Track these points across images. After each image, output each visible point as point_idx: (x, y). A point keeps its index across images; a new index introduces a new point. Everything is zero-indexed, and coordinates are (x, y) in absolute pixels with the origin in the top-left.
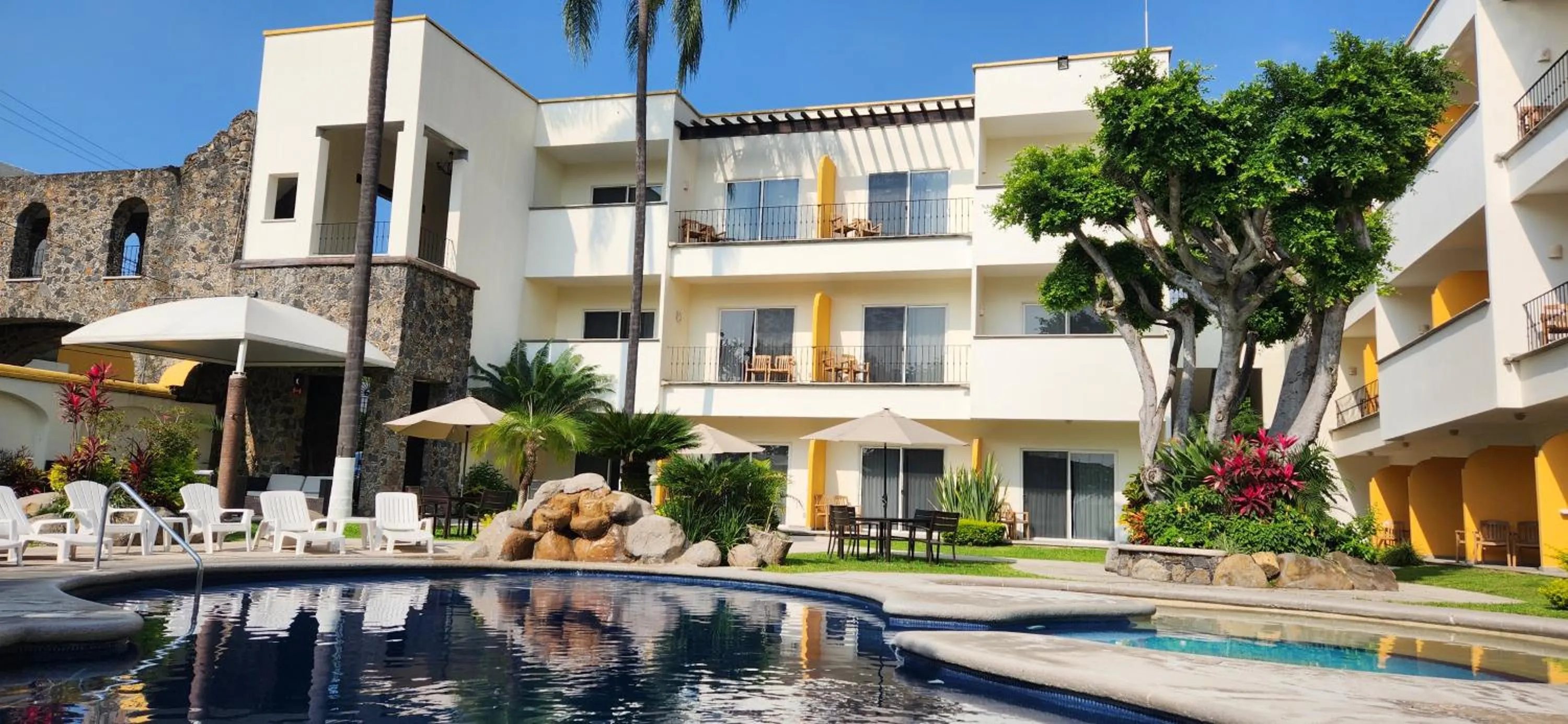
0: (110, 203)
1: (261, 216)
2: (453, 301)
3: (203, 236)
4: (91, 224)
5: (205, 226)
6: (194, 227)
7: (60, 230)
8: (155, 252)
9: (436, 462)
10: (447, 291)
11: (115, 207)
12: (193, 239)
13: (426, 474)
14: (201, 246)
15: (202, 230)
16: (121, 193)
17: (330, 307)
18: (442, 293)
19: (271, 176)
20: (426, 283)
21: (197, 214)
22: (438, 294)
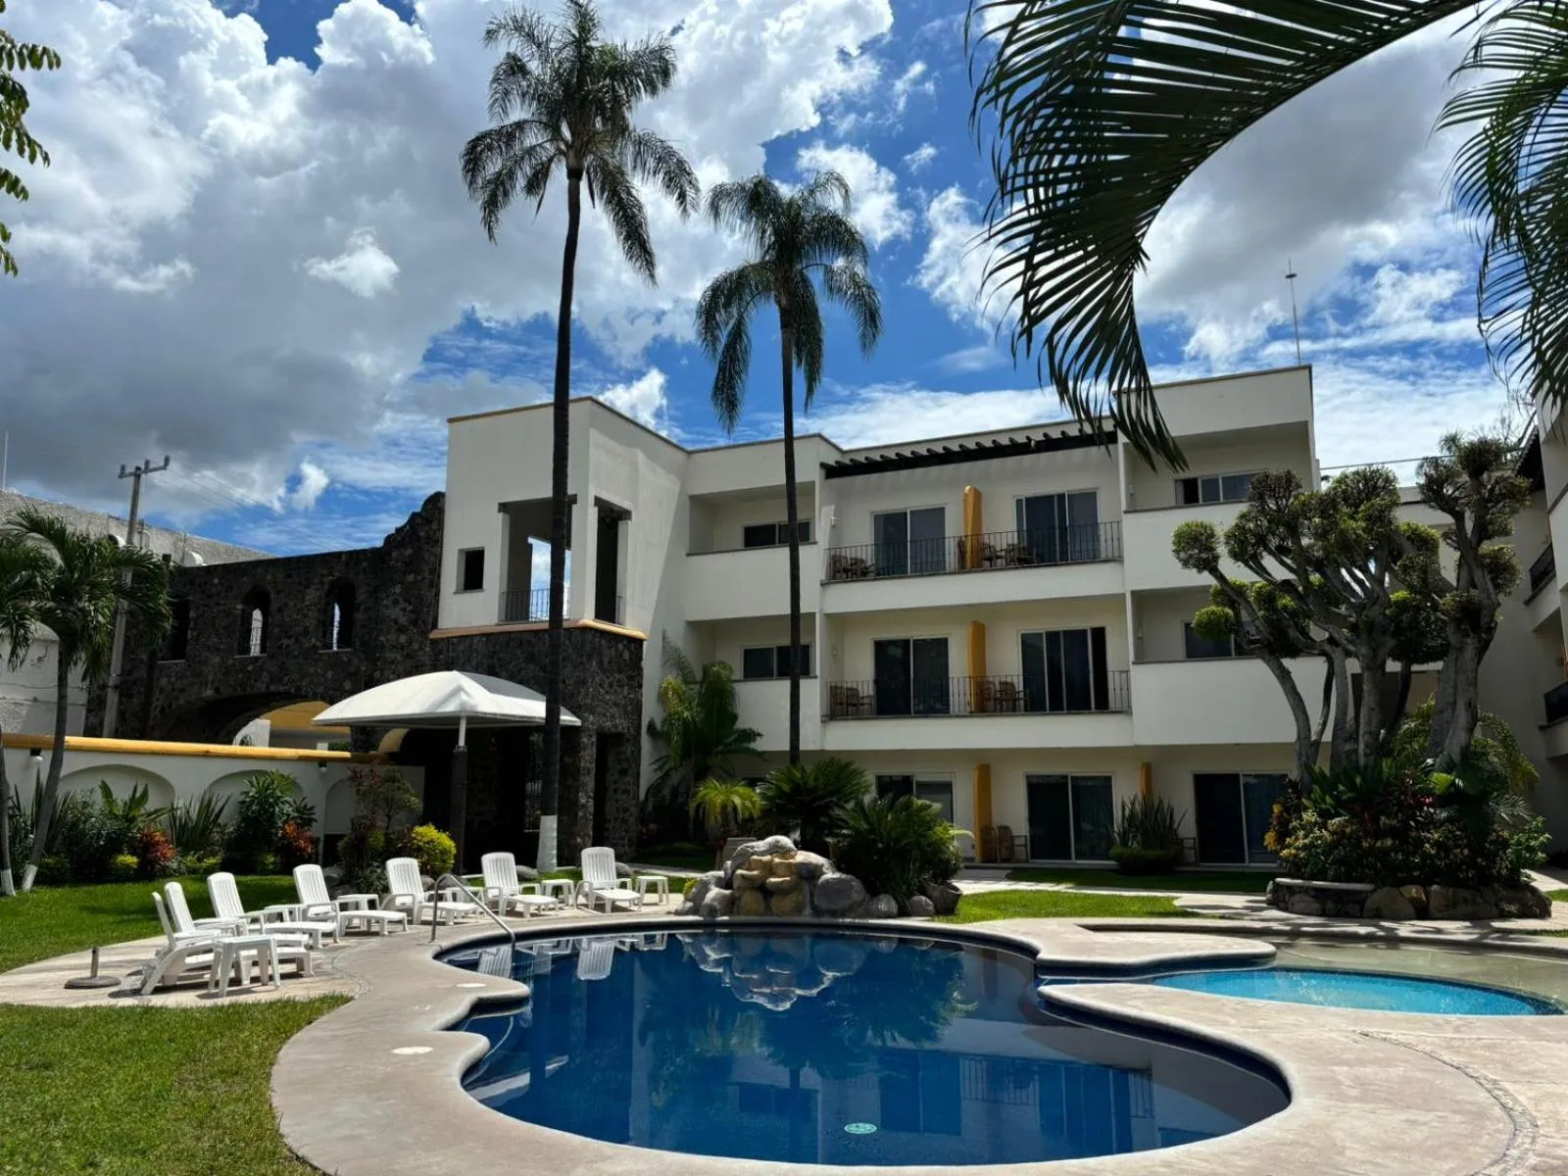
0: (322, 583)
1: (454, 588)
2: (626, 655)
3: (404, 610)
4: (307, 603)
5: (405, 601)
6: (396, 602)
7: (280, 610)
8: (363, 626)
9: (618, 809)
10: (620, 646)
11: (326, 587)
12: (395, 613)
13: (609, 821)
14: (403, 620)
15: (403, 605)
16: (331, 574)
17: (521, 670)
18: (617, 649)
19: (461, 551)
20: (603, 642)
21: (398, 589)
22: (613, 651)
